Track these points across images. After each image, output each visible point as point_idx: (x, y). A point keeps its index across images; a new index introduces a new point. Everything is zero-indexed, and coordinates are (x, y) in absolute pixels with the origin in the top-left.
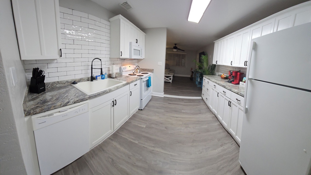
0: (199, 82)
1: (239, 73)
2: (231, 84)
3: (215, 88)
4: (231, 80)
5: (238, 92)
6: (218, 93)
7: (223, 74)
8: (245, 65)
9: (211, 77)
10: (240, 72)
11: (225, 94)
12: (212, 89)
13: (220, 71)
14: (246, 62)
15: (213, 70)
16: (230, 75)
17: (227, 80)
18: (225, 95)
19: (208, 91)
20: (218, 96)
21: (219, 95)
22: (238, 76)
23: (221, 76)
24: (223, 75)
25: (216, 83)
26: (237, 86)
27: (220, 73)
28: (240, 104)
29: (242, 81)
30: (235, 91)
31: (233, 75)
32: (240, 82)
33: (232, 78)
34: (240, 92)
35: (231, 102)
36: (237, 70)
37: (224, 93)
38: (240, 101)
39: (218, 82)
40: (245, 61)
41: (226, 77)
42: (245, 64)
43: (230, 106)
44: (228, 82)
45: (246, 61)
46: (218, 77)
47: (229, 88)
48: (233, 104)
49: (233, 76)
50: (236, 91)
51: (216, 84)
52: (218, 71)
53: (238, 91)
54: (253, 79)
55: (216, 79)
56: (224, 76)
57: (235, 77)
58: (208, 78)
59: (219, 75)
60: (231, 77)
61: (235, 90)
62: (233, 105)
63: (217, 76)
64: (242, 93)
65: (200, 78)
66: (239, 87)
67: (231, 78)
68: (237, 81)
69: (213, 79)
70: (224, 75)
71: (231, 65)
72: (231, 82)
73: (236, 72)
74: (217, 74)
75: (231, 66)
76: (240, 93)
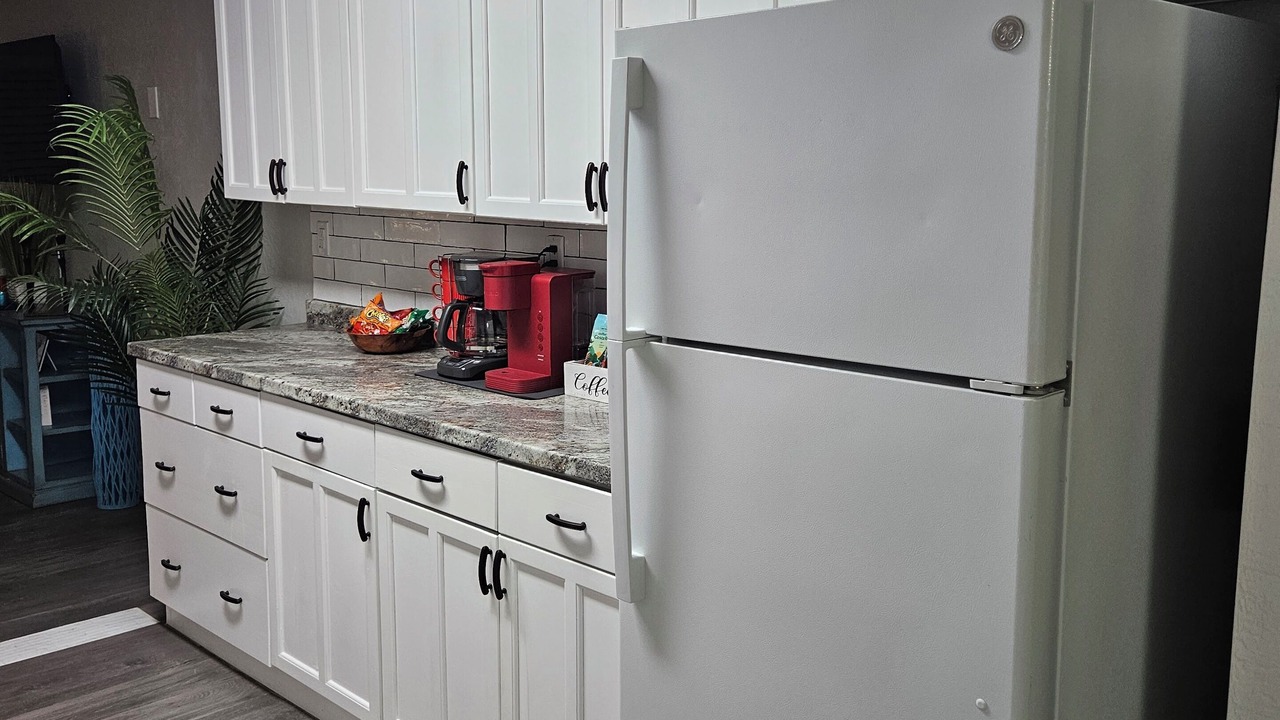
0: (45, 438)
1: (544, 279)
2: (477, 399)
3: (315, 459)
4: (471, 355)
5: (559, 454)
6: (363, 503)
7: (373, 295)
8: (591, 206)
9: (241, 348)
10: (552, 265)
11: (441, 496)
12: (277, 482)
13: (318, 267)
14: (596, 174)
15: (233, 261)
16: (462, 308)
17: (431, 361)
18: (434, 502)
19: (228, 511)
20: (364, 536)
21: (376, 519)
22: (543, 308)
23: (339, 319)
24: (370, 309)
25: (320, 406)
26: (545, 404)
27: (326, 296)
28: (581, 554)
29: (581, 353)
30: (528, 453)
31: (493, 301)
32: (571, 368)
33: (481, 336)
34: (579, 457)
35: (500, 555)
36: (521, 246)
37: (424, 490)
38: (582, 527)
39: (341, 396)
40: (592, 168)
41: (413, 328)
42: (596, 198)
43: (500, 593)
44: (445, 375)
45: (598, 165)
46: (316, 338)
47: (475, 435)
48: (522, 567)
49: (495, 315)
50: (539, 448)
51: (315, 424)
52: (297, 274)
53: (560, 448)
54: (659, 339)
55: (303, 372)
56: (392, 324)
57: (514, 321)
58: (206, 374)
59: (315, 321)
60: (472, 319)
61: (534, 448)
62: (523, 577)
63: (297, 327)
64: (595, 459)
65: (52, 387)
66: (558, 415)
67: (470, 332)
68: (541, 357)
69: (273, 370)
70: (386, 312)
71: (463, 199)
72: (474, 377)
73: (522, 273)
74: (293, 303)
75: (460, 209)
76: (580, 465)
